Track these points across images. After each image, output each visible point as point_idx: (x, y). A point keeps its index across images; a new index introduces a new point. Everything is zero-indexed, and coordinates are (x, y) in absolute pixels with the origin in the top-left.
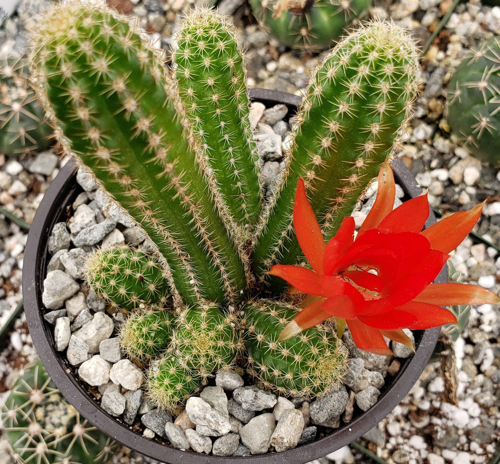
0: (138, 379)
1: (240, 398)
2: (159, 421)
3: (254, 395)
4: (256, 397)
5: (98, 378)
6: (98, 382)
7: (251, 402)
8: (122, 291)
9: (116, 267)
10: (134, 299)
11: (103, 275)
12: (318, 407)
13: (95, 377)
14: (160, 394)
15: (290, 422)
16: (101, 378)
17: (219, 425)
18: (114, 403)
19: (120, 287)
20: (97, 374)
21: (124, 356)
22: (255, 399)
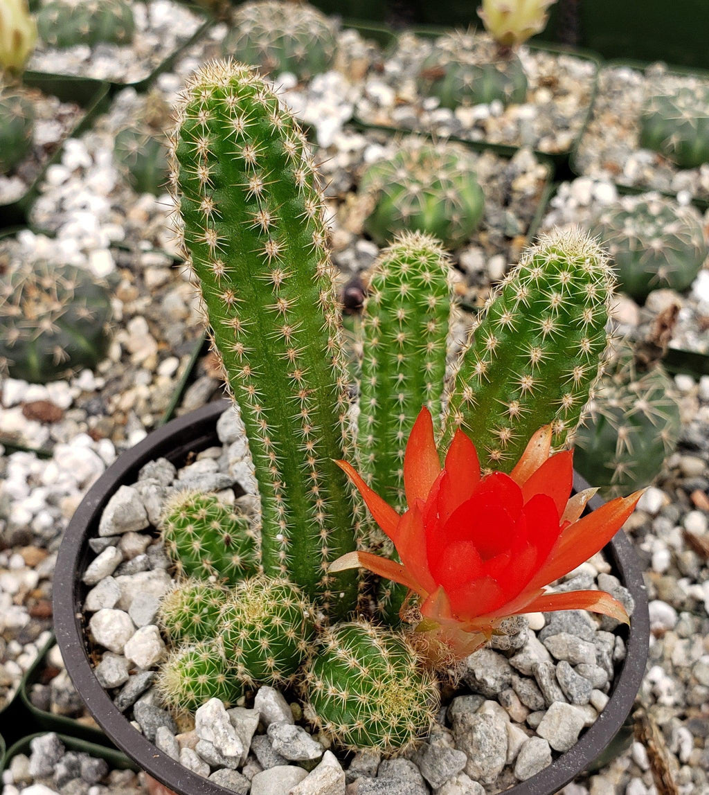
0: (152, 653)
1: (274, 732)
2: (155, 719)
3: (295, 733)
4: (295, 737)
5: (108, 633)
6: (107, 638)
7: (287, 740)
8: (197, 545)
9: (203, 512)
10: (207, 564)
11: (182, 516)
12: (373, 784)
13: (106, 630)
14: (173, 680)
15: (322, 776)
16: (113, 636)
17: (227, 740)
18: (111, 671)
19: (197, 539)
20: (111, 628)
21: (154, 621)
22: (293, 738)
